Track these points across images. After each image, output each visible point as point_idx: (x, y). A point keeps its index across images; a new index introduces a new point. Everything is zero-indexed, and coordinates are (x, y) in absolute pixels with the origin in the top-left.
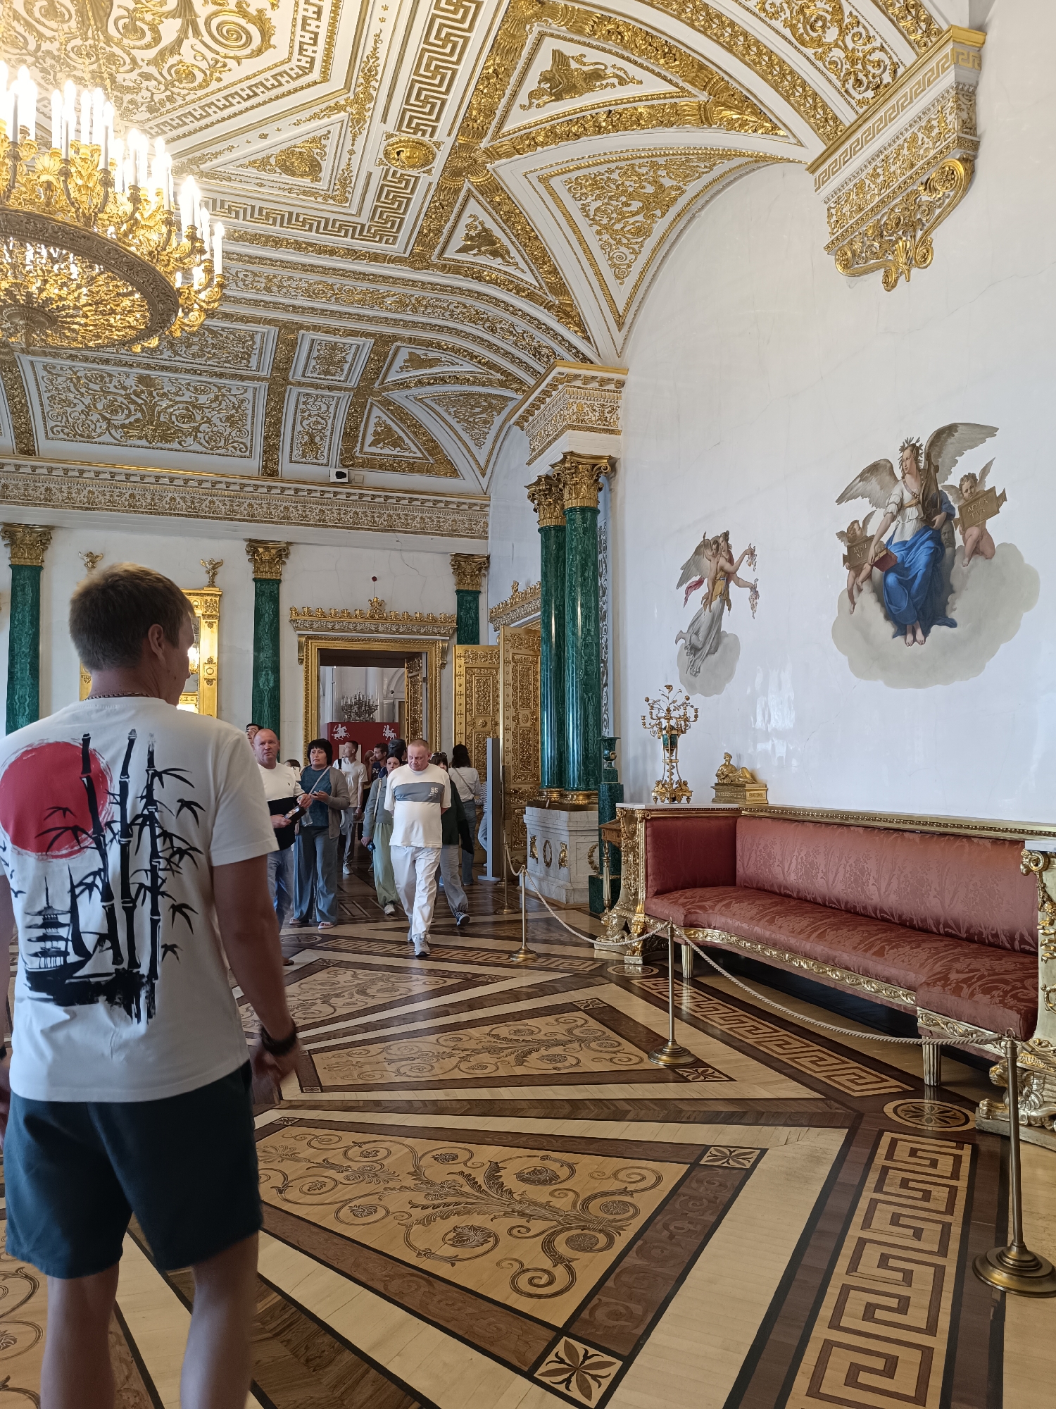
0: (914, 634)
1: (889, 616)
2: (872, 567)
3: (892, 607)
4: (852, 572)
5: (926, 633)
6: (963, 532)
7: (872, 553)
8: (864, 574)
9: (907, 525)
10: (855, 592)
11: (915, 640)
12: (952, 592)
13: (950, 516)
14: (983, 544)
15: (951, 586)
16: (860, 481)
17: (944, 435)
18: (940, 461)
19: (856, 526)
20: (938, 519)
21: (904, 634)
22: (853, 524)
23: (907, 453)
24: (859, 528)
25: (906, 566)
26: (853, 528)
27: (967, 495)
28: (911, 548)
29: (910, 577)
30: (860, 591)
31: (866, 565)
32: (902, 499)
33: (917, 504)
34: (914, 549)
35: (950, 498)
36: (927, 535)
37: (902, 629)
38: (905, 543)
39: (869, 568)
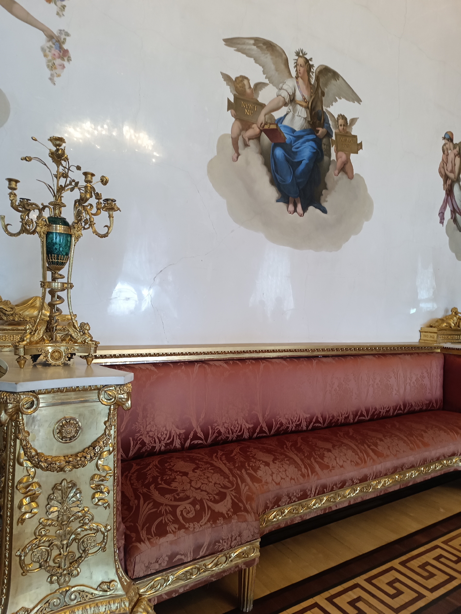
0: (295, 206)
2: (261, 131)
3: (278, 176)
6: (337, 151)
7: (262, 118)
8: (250, 132)
9: (297, 118)
10: (240, 143)
11: (295, 211)
12: (326, 188)
13: (329, 134)
14: (347, 167)
15: (325, 184)
16: (254, 44)
17: (330, 74)
18: (326, 90)
19: (246, 82)
20: (321, 131)
21: (287, 202)
22: (243, 78)
23: (301, 61)
24: (250, 87)
25: (293, 150)
26: (242, 81)
27: (341, 128)
28: (298, 138)
29: (296, 160)
30: (246, 145)
31: (254, 126)
32: (294, 94)
33: (306, 108)
34: (301, 141)
35: (330, 122)
36: (311, 137)
37: (284, 198)
38: (293, 131)
39: (258, 130)
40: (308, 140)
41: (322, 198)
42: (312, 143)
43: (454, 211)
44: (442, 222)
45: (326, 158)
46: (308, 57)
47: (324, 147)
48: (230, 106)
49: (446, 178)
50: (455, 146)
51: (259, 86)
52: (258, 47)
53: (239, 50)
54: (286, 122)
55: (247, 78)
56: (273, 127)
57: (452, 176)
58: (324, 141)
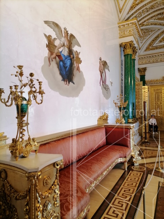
0: (67, 82)
1: (61, 74)
2: (56, 56)
3: (61, 72)
4: (50, 53)
5: (69, 83)
6: (76, 63)
7: (56, 51)
8: (53, 56)
9: (65, 51)
12: (74, 76)
13: (74, 57)
14: (79, 68)
15: (74, 74)
16: (53, 24)
17: (73, 37)
18: (72, 42)
19: (51, 37)
20: (72, 56)
21: (64, 81)
22: (50, 36)
23: (65, 32)
24: (52, 40)
25: (65, 62)
26: (50, 37)
27: (77, 55)
28: (66, 58)
29: (66, 66)
30: (52, 61)
31: (54, 54)
32: (64, 43)
33: (68, 48)
34: (67, 59)
35: (74, 53)
36: (69, 58)
37: (64, 80)
38: (65, 56)
39: (55, 55)
40: (69, 59)
41: (73, 79)
42: (69, 60)
43: (103, 82)
44: (100, 86)
45: (73, 65)
46: (67, 30)
47: (73, 62)
48: (47, 46)
49: (100, 72)
50: (102, 61)
51: (55, 39)
52: (54, 25)
53: (48, 26)
54: (63, 53)
55: (51, 36)
56: (59, 54)
57: (102, 71)
58: (73, 60)
